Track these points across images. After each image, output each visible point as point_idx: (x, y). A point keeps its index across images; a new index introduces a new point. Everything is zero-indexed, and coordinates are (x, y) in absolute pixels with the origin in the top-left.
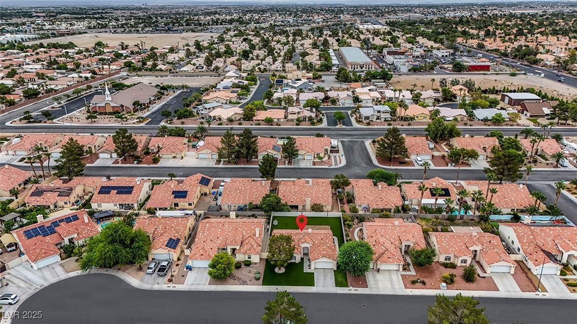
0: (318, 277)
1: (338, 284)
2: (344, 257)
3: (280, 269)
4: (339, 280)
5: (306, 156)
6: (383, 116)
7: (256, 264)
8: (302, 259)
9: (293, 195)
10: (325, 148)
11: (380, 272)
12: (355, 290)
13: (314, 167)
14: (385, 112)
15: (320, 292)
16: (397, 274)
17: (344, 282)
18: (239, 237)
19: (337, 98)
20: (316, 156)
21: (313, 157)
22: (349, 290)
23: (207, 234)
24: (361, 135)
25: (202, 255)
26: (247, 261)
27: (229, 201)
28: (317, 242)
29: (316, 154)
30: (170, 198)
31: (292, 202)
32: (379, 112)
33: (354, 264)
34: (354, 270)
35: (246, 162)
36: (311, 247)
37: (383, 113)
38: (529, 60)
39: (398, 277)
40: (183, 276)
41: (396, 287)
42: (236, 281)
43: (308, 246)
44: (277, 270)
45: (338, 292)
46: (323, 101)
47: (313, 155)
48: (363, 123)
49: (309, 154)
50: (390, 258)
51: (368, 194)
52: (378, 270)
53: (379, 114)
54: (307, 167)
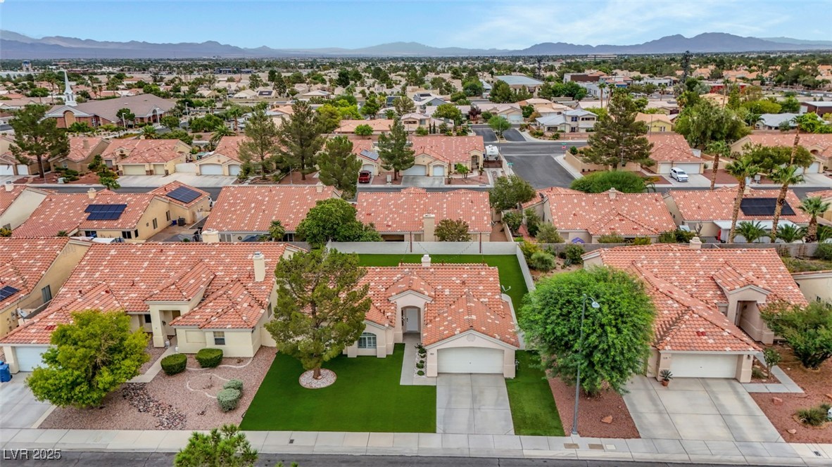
0: (449, 403)
1: (523, 425)
2: (548, 316)
3: (316, 377)
4: (526, 410)
5: (431, 168)
6: (582, 124)
7: (240, 360)
8: (399, 348)
9: (391, 212)
10: (473, 154)
11: (670, 383)
12: (592, 447)
13: (449, 186)
14: (586, 119)
15: (458, 454)
16: (736, 392)
17: (545, 416)
18: (198, 279)
19: (494, 111)
20: (453, 170)
21: (447, 170)
22: (568, 446)
23: (103, 274)
24: (542, 149)
26: (211, 351)
27: (226, 225)
28: (447, 292)
29: (453, 167)
30: (78, 219)
31: (389, 226)
32: (575, 119)
33: (593, 338)
34: (591, 365)
35: (300, 180)
36: (426, 305)
37: (583, 119)
38: (805, 83)
39: (742, 400)
41: (752, 435)
42: (148, 417)
43: (418, 301)
44: (307, 380)
45: (529, 453)
46: (468, 117)
47: (446, 165)
48: (545, 136)
49: (438, 163)
50: (703, 334)
51: (582, 208)
52: (665, 379)
53: (574, 124)
54: (434, 186)
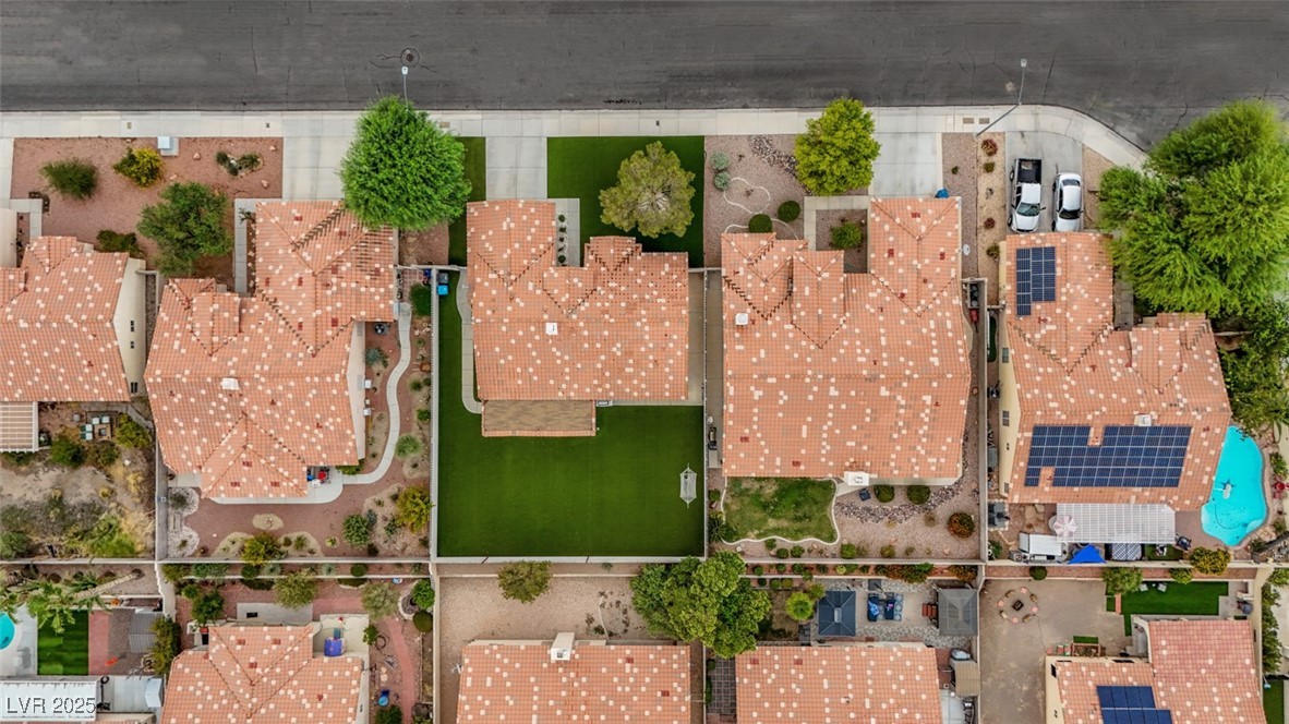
9: (625, 699)
15: (529, 112)
23: (927, 326)
25: (915, 215)
31: (630, 660)
39: (293, 186)
40: (955, 170)
50: (297, 219)
